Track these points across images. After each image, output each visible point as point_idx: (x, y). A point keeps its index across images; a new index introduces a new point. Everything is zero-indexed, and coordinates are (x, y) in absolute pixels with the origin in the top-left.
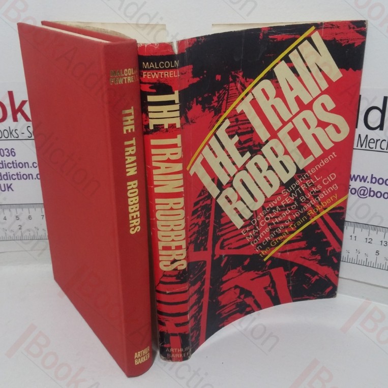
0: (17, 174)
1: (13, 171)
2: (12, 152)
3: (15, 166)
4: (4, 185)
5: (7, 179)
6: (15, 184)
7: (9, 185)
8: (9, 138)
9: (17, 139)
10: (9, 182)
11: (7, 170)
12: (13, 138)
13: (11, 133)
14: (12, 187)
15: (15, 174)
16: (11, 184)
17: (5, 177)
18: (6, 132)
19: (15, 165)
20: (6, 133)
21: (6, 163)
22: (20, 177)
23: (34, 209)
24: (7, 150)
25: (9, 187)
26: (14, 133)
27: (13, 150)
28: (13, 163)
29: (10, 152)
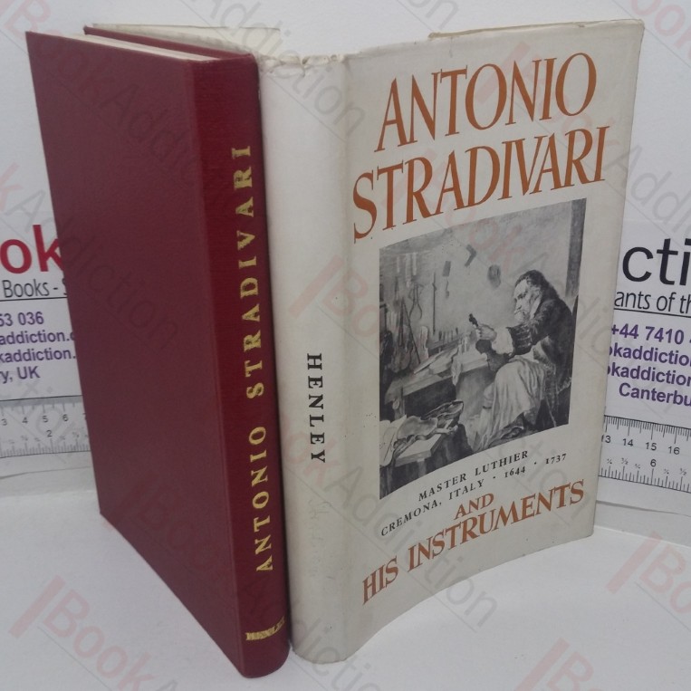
0: (46, 352)
1: (39, 347)
2: (37, 318)
3: (43, 339)
4: (25, 368)
5: (30, 359)
6: (43, 366)
7: (32, 369)
8: (34, 297)
9: (47, 297)
10: (32, 364)
11: (30, 345)
12: (39, 296)
13: (37, 289)
14: (36, 370)
15: (43, 351)
16: (36, 367)
17: (27, 357)
18: (28, 288)
19: (42, 337)
20: (29, 290)
21: (29, 334)
22: (50, 355)
23: (71, 405)
24: (30, 315)
25: (33, 372)
26: (41, 288)
27: (39, 315)
28: (39, 334)
29: (34, 317)
